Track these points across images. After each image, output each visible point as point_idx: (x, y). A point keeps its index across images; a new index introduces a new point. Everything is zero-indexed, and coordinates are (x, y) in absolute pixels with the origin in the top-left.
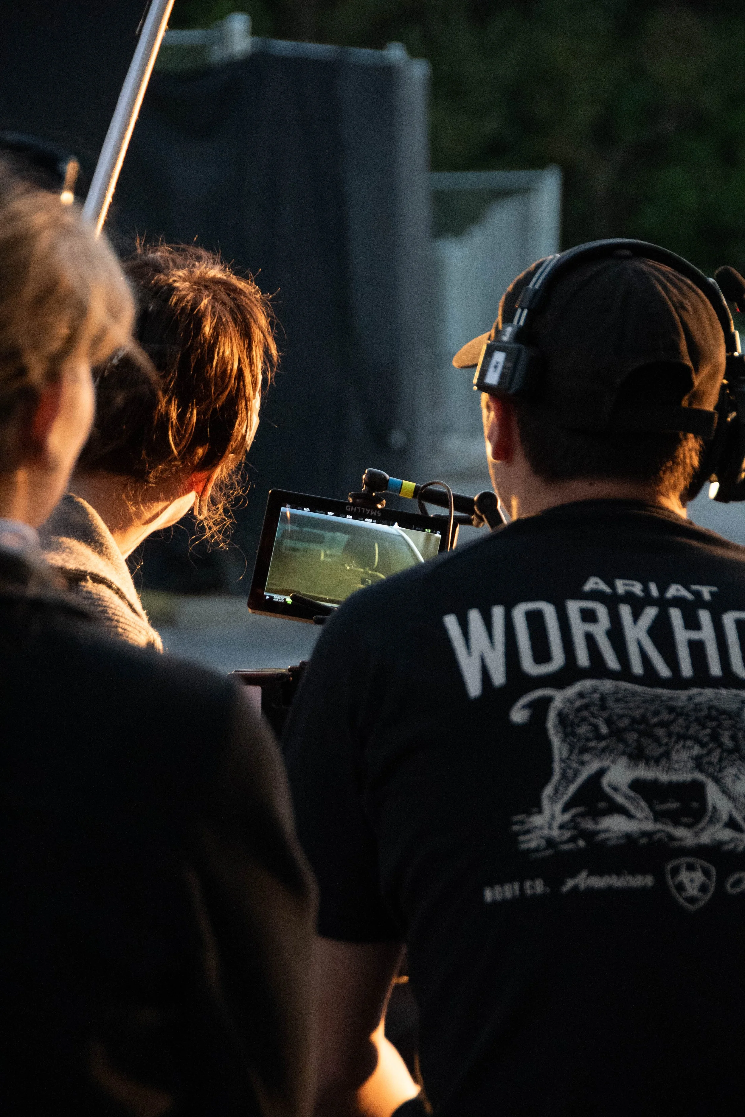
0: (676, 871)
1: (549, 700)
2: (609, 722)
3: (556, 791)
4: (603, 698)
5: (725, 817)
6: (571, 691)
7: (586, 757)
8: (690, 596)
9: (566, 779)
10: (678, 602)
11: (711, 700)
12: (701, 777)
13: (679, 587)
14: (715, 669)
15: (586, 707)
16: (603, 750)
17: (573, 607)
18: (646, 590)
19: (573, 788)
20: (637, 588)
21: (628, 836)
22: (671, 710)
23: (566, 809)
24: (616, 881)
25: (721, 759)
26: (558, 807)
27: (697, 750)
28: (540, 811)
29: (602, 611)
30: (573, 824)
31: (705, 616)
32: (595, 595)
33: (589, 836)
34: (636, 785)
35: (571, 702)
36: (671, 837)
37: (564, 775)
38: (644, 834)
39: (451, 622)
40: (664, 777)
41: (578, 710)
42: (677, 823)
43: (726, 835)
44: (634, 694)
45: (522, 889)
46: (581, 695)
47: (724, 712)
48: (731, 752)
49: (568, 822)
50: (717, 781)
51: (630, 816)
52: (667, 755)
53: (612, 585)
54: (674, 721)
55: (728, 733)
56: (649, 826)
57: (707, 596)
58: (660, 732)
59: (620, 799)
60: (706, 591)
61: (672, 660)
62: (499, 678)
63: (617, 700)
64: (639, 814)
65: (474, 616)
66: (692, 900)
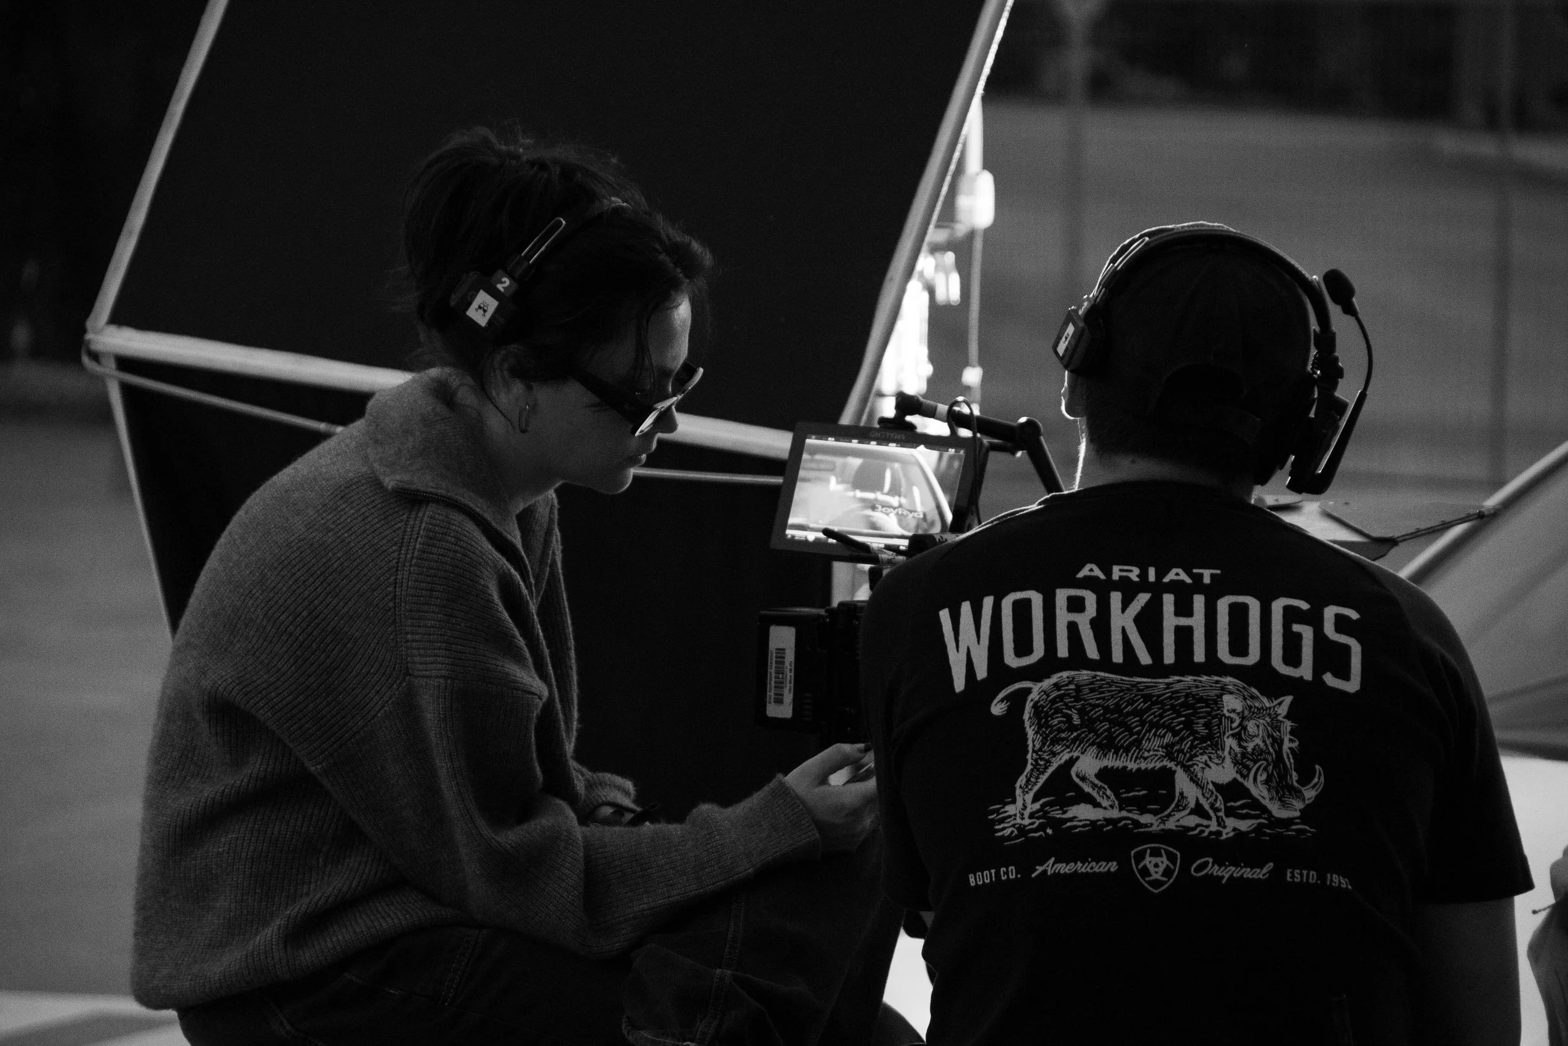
0: (1140, 856)
1: (1028, 691)
2: (1082, 712)
3: (1028, 780)
4: (1078, 688)
5: (1192, 805)
6: (1047, 683)
7: (1058, 748)
8: (1189, 580)
9: (1038, 769)
10: (1176, 587)
11: (1190, 688)
12: (1171, 765)
13: (1180, 571)
14: (1199, 656)
15: (1061, 698)
16: (1074, 741)
17: (1062, 596)
18: (1143, 575)
19: (1043, 778)
20: (1134, 574)
21: (1093, 823)
22: (1147, 698)
23: (1035, 799)
24: (1081, 868)
25: (1192, 747)
26: (1029, 797)
27: (1169, 738)
28: (1014, 802)
29: (1091, 599)
30: (1042, 813)
31: (1199, 601)
32: (1089, 583)
33: (1057, 823)
34: (1104, 774)
35: (1046, 693)
36: (1137, 824)
37: (1036, 766)
38: (1109, 821)
39: (944, 615)
40: (1132, 766)
41: (1053, 701)
42: (1143, 811)
43: (1192, 821)
44: (1111, 683)
45: (998, 874)
46: (1057, 686)
47: (1201, 700)
48: (1203, 739)
49: (1038, 811)
50: (1187, 769)
51: (1096, 805)
52: (1138, 743)
53: (1108, 572)
54: (1149, 709)
55: (1202, 721)
56: (1115, 814)
57: (1207, 580)
58: (1134, 721)
59: (1087, 789)
60: (1207, 575)
61: (1155, 649)
62: (981, 673)
63: (1092, 690)
64: (1105, 803)
65: (966, 608)
66: (1157, 884)
